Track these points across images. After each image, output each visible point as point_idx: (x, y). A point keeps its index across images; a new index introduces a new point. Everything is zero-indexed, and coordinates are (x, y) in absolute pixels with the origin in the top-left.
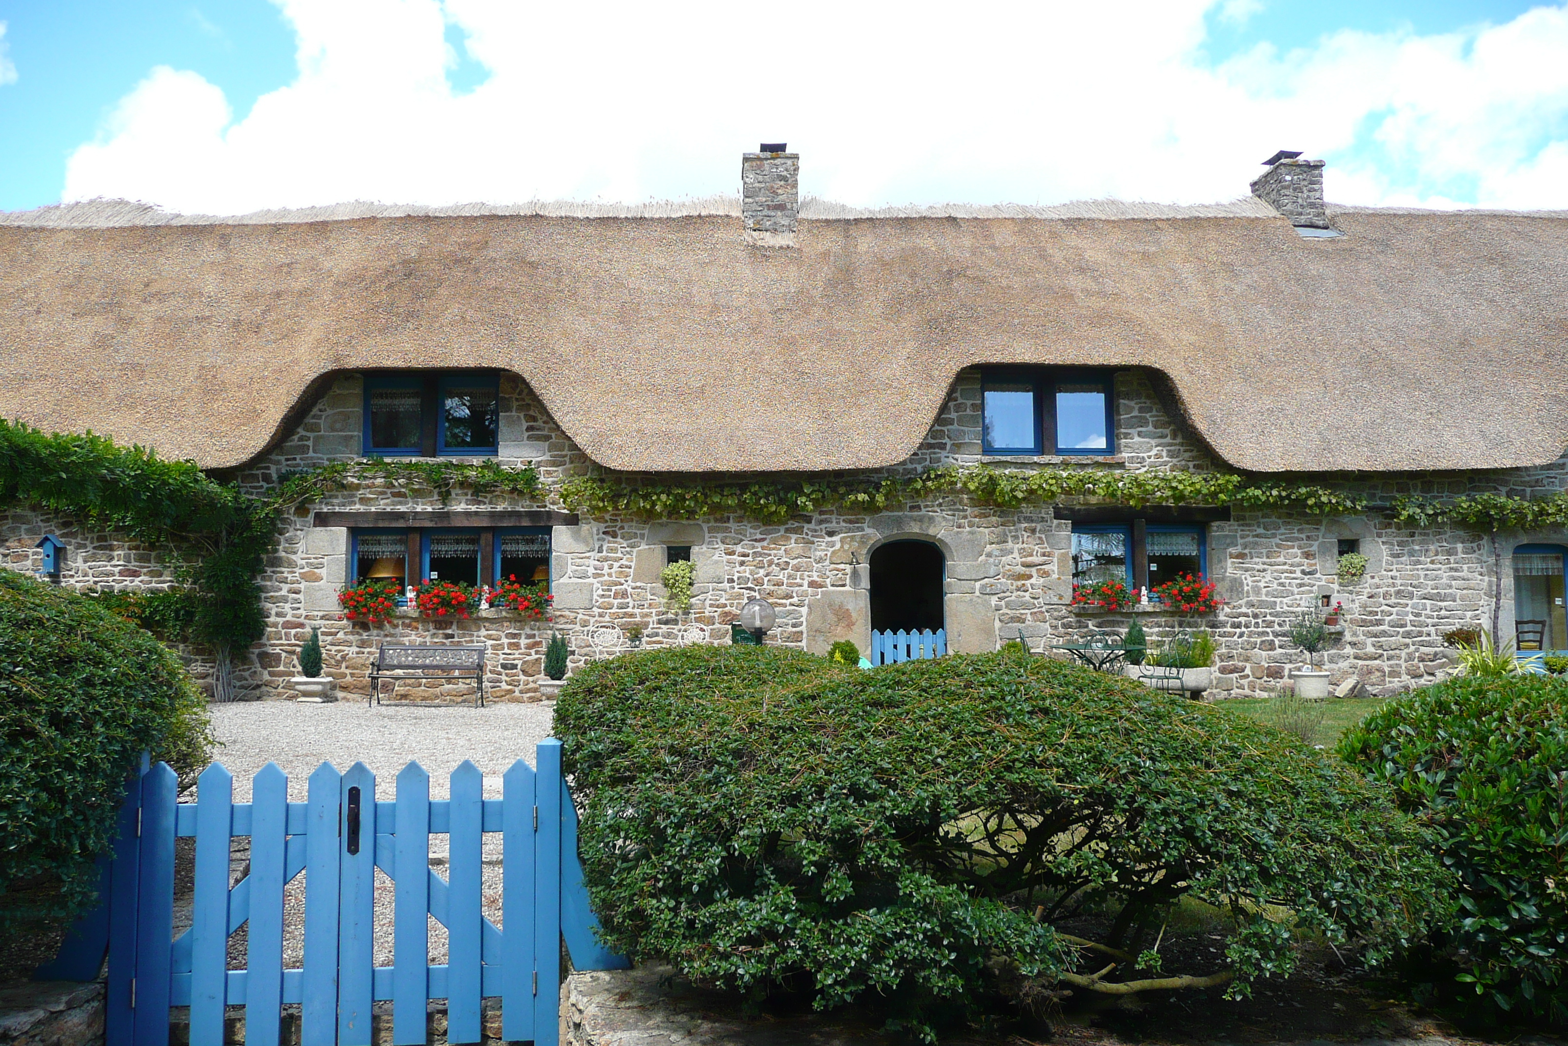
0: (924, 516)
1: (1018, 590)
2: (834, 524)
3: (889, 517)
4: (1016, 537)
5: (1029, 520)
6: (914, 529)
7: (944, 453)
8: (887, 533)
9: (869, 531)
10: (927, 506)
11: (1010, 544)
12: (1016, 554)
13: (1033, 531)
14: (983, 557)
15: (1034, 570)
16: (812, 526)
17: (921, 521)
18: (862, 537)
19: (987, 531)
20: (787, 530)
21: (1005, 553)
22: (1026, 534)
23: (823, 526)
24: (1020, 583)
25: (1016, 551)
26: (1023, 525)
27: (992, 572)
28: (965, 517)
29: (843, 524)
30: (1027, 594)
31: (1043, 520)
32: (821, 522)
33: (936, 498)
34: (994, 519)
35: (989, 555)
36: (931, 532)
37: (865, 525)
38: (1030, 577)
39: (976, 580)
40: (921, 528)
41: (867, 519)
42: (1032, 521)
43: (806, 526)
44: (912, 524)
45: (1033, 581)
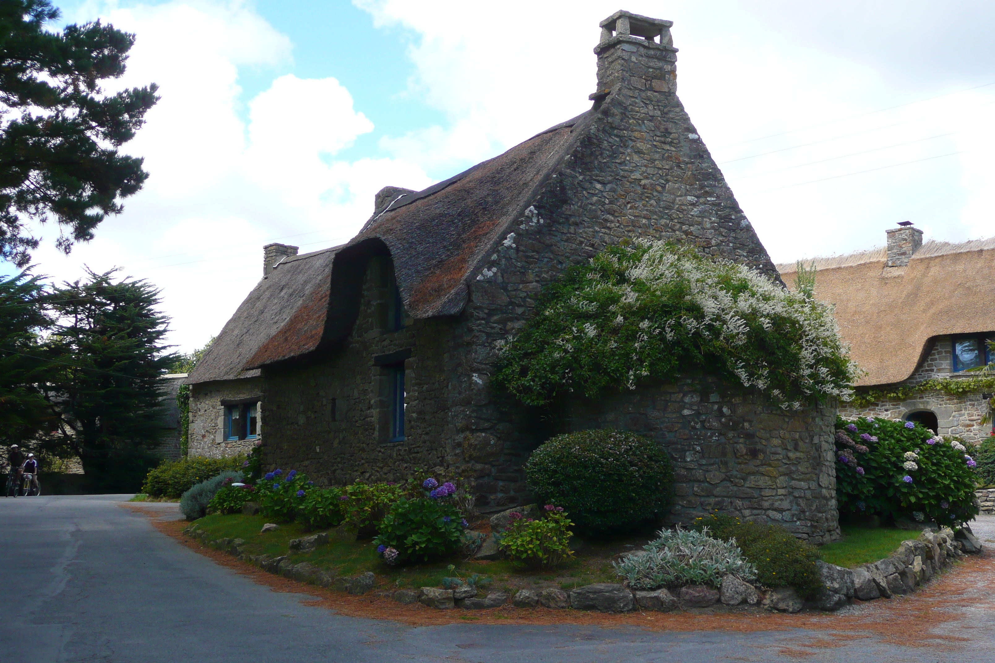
0: (925, 401)
1: (967, 431)
2: (887, 407)
3: (910, 402)
4: (966, 409)
5: (970, 400)
6: (921, 407)
7: (933, 373)
8: (910, 409)
9: (902, 409)
10: (926, 397)
11: (963, 411)
12: (966, 416)
13: (974, 405)
14: (951, 418)
15: (974, 422)
16: (879, 407)
17: (924, 403)
18: (899, 411)
19: (953, 406)
20: (870, 410)
21: (961, 415)
22: (970, 407)
23: (883, 407)
24: (968, 428)
25: (966, 414)
26: (969, 403)
27: (955, 424)
28: (943, 401)
29: (891, 406)
30: (972, 433)
31: (978, 400)
32: (882, 406)
33: (930, 393)
34: (955, 401)
35: (954, 417)
36: (929, 407)
37: (900, 406)
38: (973, 425)
39: (949, 428)
40: (924, 406)
41: (901, 403)
42: (973, 401)
43: (877, 408)
44: (920, 405)
45: (975, 427)
